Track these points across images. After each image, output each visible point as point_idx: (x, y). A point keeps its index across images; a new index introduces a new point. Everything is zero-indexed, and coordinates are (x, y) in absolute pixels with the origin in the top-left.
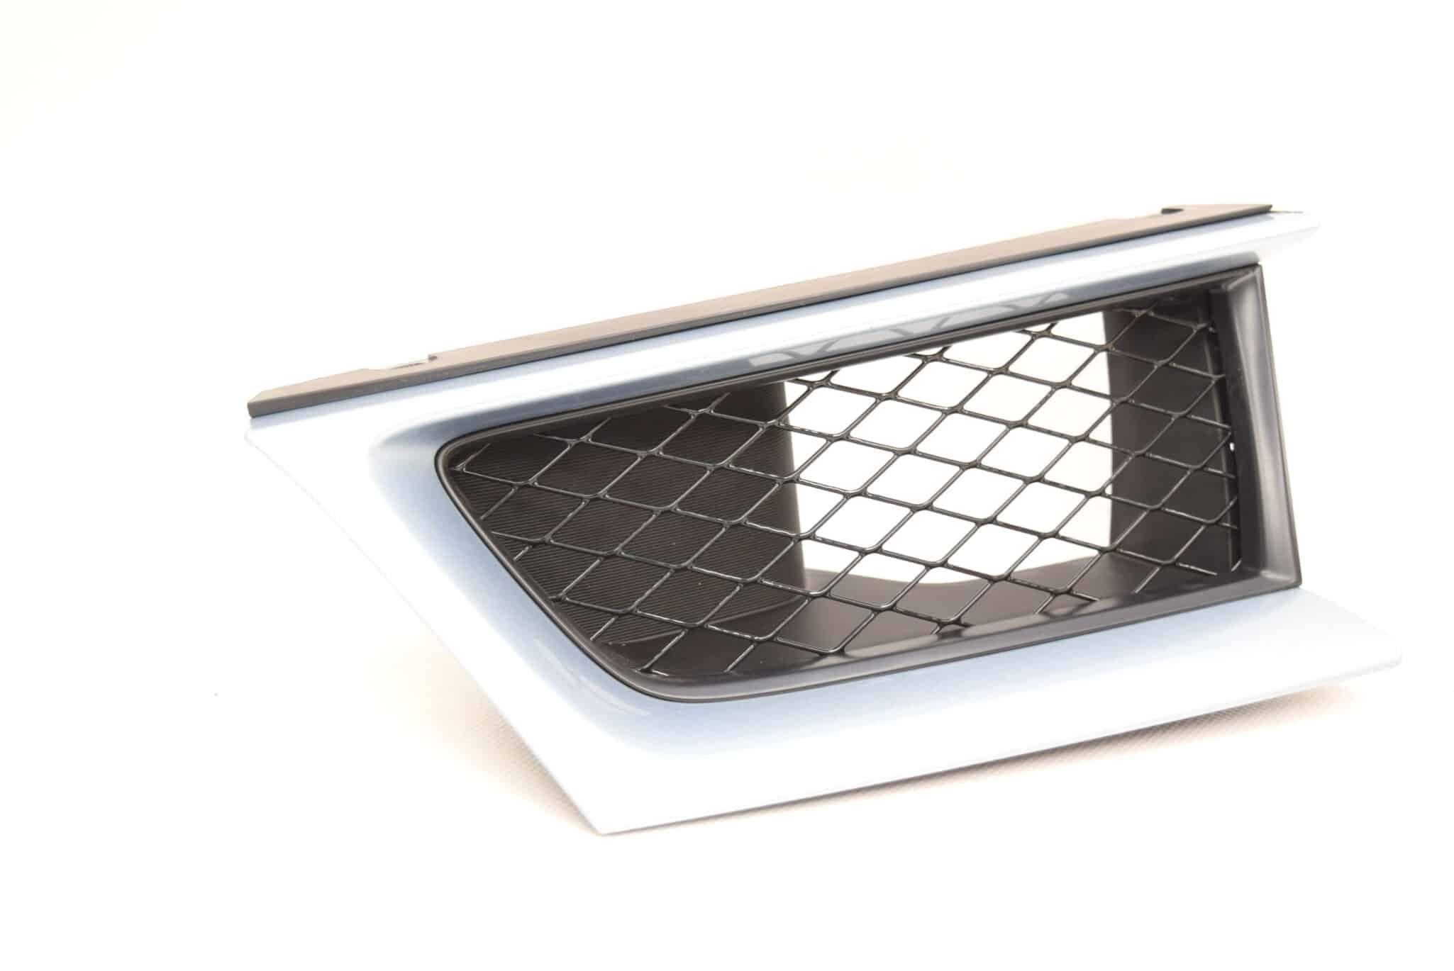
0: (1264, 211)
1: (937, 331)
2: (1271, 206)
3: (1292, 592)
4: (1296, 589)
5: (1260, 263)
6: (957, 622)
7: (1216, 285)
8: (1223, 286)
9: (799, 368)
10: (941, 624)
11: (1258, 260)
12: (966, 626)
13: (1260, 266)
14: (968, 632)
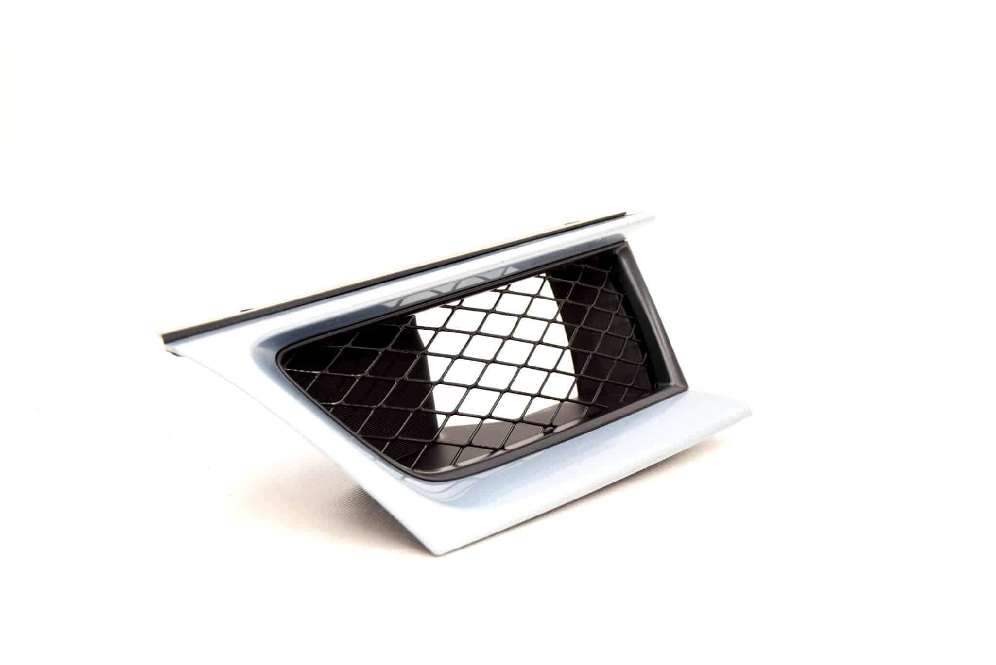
0: (621, 215)
1: (503, 277)
2: (625, 213)
3: (683, 394)
4: (686, 392)
5: (626, 240)
6: (551, 425)
7: (611, 251)
8: (614, 251)
9: (445, 298)
10: (545, 426)
11: (624, 238)
12: (555, 427)
13: (627, 242)
14: (557, 430)
